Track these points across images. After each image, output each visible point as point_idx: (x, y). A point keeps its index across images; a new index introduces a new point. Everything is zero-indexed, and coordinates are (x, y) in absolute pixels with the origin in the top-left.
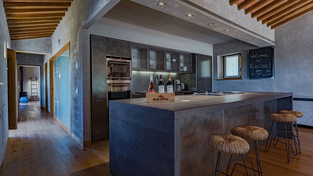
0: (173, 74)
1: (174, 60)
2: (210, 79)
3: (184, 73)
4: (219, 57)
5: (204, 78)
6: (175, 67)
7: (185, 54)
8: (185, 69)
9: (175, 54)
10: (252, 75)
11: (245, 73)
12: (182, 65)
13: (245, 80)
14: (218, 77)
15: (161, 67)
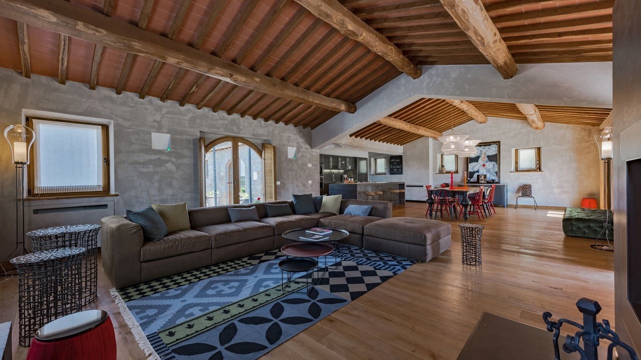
0: (342, 171)
1: (344, 162)
2: (366, 174)
3: (349, 170)
4: (372, 159)
5: (362, 174)
6: (344, 167)
7: (350, 158)
8: (350, 167)
9: (344, 158)
10: (392, 172)
11: (388, 171)
12: (348, 164)
13: (388, 175)
14: (372, 173)
15: (336, 167)
